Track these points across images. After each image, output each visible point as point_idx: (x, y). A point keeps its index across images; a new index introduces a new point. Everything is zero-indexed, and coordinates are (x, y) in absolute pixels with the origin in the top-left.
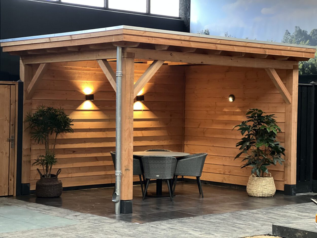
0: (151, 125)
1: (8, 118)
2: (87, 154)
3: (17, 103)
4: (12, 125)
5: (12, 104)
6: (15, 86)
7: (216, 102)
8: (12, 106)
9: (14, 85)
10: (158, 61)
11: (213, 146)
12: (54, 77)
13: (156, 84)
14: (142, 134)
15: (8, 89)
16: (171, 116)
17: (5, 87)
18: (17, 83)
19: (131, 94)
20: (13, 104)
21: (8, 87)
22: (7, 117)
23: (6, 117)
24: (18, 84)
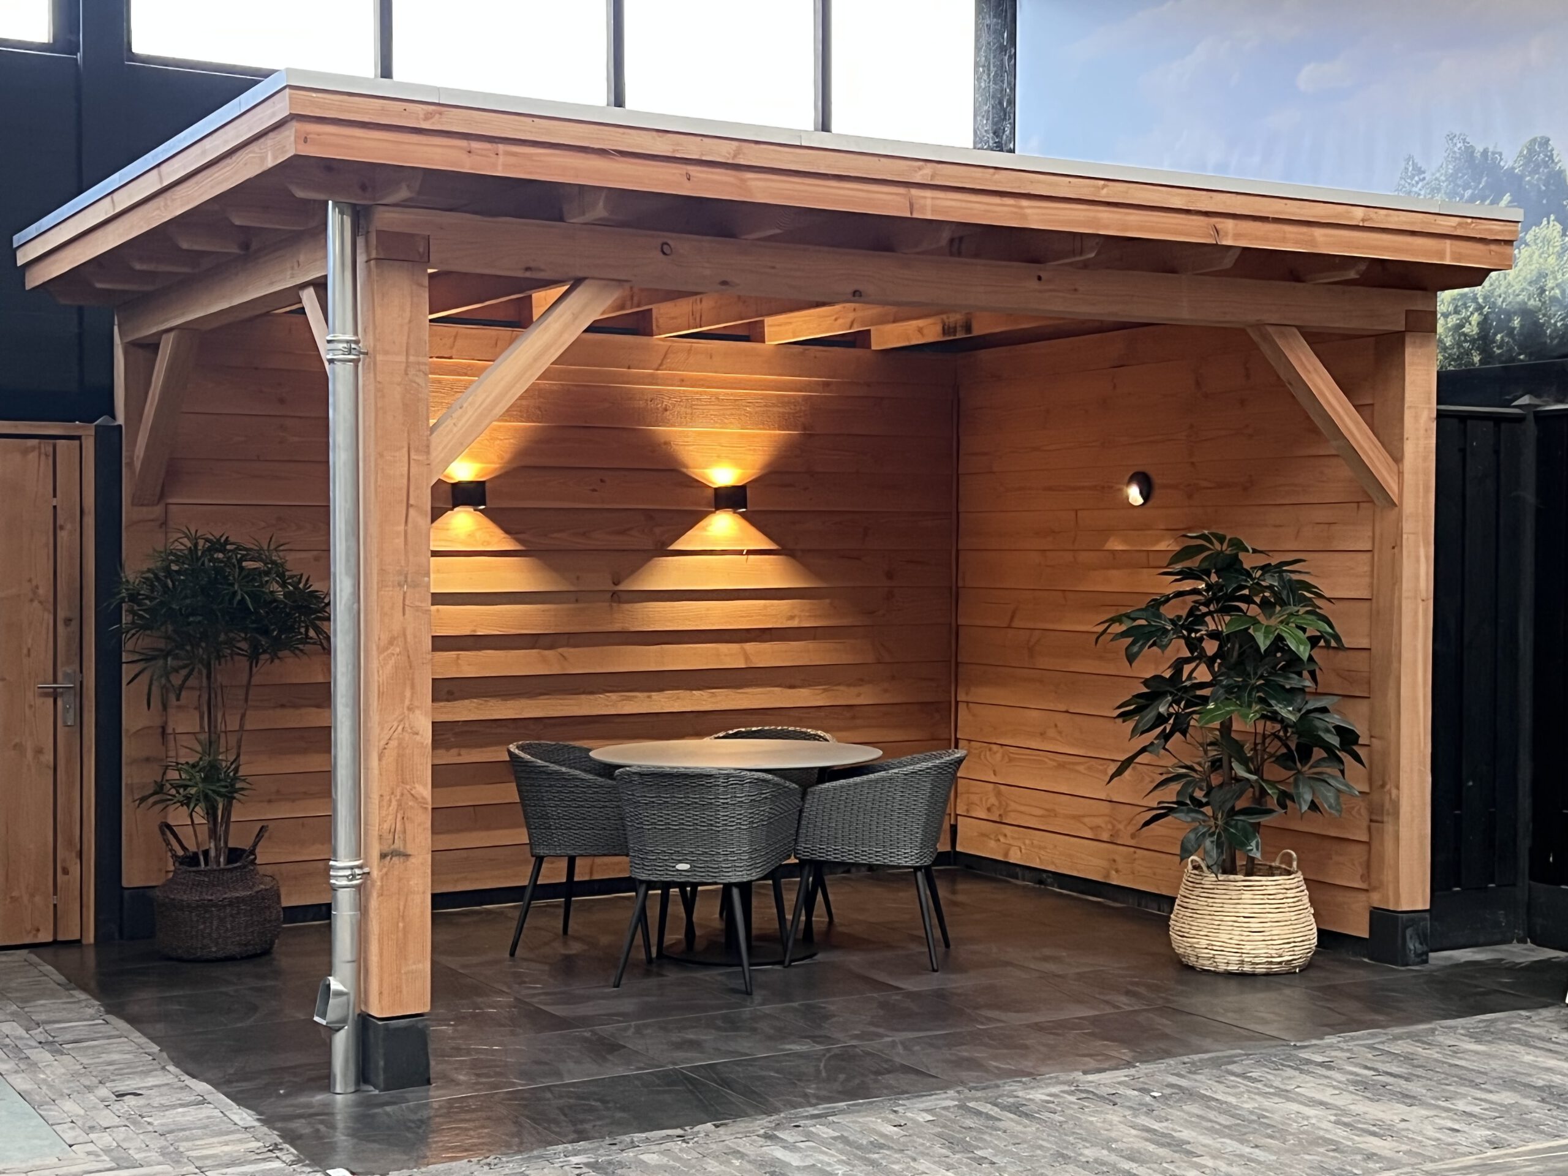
0: (792, 618)
1: (45, 590)
2: (463, 751)
3: (90, 521)
4: (68, 621)
5: (62, 528)
6: (77, 442)
7: (1076, 511)
8: (62, 535)
9: (79, 438)
10: (587, 282)
11: (1067, 712)
12: (282, 401)
13: (811, 435)
14: (747, 658)
15: (43, 457)
16: (890, 576)
17: (25, 452)
18: (88, 432)
19: (413, 456)
20: (69, 526)
21: (40, 448)
22: (37, 587)
23: (34, 583)
24: (93, 433)
